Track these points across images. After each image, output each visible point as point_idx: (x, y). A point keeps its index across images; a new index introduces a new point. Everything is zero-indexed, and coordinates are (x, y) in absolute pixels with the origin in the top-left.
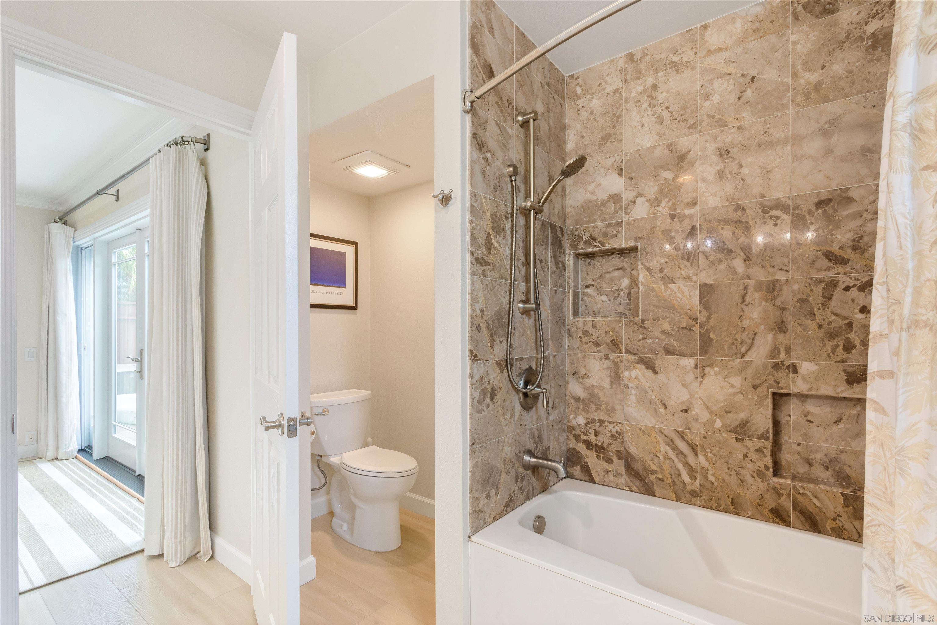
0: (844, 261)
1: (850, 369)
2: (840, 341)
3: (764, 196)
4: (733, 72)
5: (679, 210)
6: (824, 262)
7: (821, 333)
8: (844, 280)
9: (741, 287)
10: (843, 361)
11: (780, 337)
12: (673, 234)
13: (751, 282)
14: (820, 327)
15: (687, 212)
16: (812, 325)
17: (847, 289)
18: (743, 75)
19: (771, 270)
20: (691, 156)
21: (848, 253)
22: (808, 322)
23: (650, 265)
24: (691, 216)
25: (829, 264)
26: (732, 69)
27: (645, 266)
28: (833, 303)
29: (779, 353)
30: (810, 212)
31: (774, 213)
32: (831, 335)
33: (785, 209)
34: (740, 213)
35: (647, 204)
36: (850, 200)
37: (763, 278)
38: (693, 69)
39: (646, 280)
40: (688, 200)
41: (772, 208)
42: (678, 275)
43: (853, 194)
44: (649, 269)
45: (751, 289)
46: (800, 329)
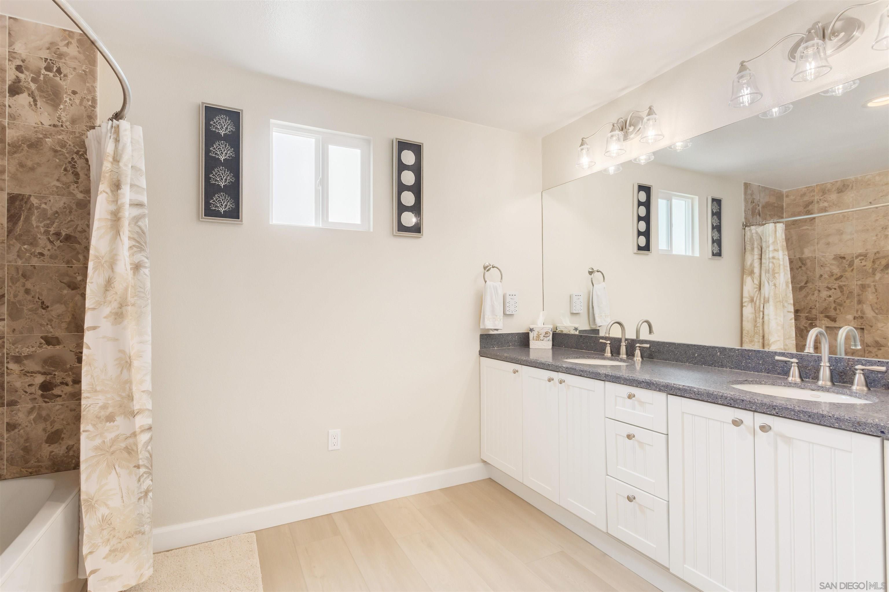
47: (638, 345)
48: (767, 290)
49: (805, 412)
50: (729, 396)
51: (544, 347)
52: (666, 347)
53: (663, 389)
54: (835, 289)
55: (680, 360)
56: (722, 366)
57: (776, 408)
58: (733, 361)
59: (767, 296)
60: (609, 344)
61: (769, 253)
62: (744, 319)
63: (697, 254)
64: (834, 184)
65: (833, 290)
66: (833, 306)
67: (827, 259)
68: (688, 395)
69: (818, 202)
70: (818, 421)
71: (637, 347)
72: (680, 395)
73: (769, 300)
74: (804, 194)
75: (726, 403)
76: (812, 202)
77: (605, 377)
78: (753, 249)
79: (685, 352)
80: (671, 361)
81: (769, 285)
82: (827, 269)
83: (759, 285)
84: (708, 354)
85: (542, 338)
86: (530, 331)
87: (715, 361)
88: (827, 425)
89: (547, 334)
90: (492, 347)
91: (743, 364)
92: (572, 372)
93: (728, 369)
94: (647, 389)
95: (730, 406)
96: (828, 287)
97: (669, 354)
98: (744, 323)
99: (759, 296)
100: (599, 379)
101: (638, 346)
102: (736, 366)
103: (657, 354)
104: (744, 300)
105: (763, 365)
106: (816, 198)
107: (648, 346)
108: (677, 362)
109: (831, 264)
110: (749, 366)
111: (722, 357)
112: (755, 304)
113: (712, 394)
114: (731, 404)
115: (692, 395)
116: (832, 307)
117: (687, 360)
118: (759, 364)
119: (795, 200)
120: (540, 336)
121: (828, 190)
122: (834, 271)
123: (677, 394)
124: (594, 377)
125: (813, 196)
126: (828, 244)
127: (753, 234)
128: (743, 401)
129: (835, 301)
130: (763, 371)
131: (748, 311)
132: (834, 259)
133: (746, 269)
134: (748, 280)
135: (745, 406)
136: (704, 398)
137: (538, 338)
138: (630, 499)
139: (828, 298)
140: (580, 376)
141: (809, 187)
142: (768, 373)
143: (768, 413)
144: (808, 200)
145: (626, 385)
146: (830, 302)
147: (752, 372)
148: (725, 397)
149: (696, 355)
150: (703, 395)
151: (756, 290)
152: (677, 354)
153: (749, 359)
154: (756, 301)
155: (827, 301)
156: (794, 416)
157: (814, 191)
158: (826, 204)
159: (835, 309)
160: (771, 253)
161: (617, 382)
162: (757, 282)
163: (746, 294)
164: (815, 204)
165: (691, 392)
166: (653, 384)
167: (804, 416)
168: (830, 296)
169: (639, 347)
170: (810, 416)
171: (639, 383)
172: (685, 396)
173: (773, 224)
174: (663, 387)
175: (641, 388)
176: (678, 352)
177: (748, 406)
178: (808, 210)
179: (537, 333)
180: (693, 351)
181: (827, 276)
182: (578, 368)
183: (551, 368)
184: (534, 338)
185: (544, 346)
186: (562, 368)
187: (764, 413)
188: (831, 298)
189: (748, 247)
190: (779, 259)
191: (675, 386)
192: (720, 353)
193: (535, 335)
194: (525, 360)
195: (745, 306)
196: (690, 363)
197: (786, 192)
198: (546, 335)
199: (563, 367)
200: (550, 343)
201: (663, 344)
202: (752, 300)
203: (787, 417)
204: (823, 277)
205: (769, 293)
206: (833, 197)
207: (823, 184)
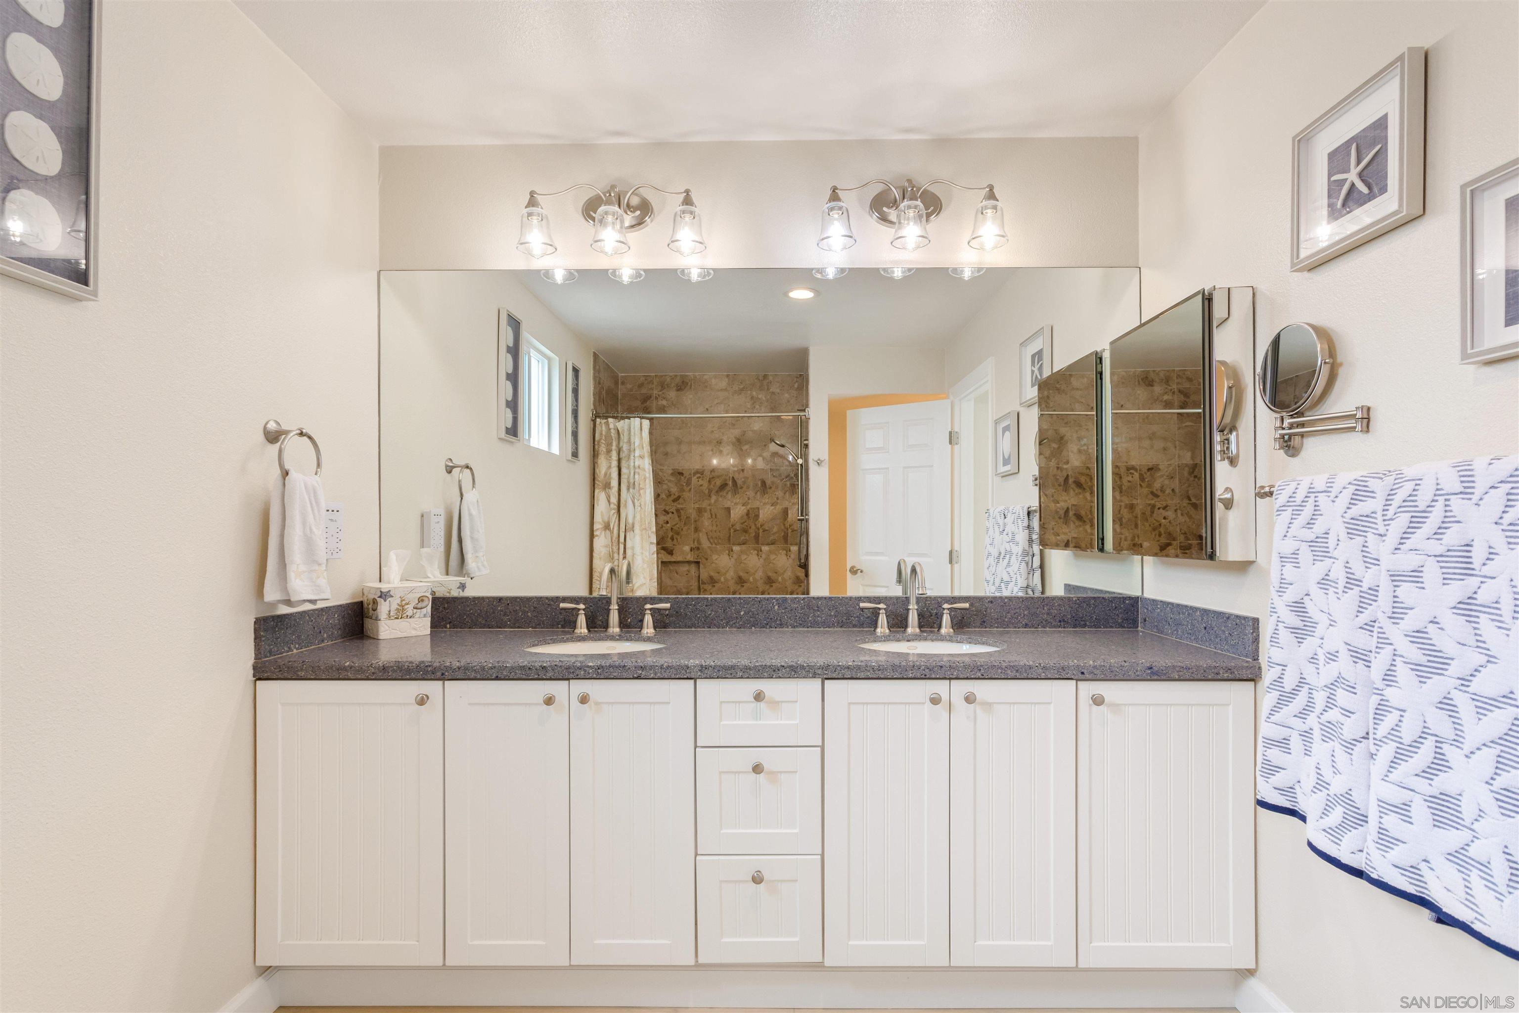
0: (1157, 496)
1: (1161, 545)
2: (1157, 532)
3: (1127, 463)
4: (1084, 402)
5: (1060, 465)
6: (1151, 496)
7: (1150, 529)
8: (1158, 505)
9: (1089, 507)
10: (1158, 541)
11: (1136, 531)
12: (1058, 477)
13: (1123, 504)
14: (1150, 525)
15: (1065, 466)
16: (1147, 524)
17: (1159, 509)
18: (1118, 403)
19: (1131, 498)
20: (1066, 438)
21: (1159, 493)
22: (1146, 523)
23: (1047, 493)
24: (1066, 469)
25: (1153, 497)
26: (1083, 400)
27: (1044, 493)
28: (1155, 515)
29: (1135, 538)
30: (1145, 473)
31: (1131, 471)
32: (1154, 529)
33: (1136, 470)
34: (1088, 471)
35: (1045, 459)
36: (1159, 469)
37: (1127, 502)
38: (1066, 394)
39: (1045, 501)
40: (1065, 461)
41: (1131, 469)
42: (1061, 499)
43: (1161, 467)
44: (1046, 495)
45: (1123, 507)
46: (1143, 527)
47: (648, 606)
48: (628, 511)
49: (1013, 667)
50: (922, 664)
51: (414, 633)
52: (691, 605)
53: (820, 673)
54: (673, 513)
55: (715, 625)
56: (781, 625)
57: (982, 669)
58: (796, 616)
59: (630, 520)
60: (584, 610)
61: (634, 460)
62: (595, 555)
63: (556, 450)
64: (673, 379)
65: (670, 514)
66: (670, 534)
67: (665, 474)
68: (862, 675)
69: (656, 398)
70: (1025, 675)
71: (646, 609)
72: (849, 676)
73: (633, 527)
74: (641, 386)
75: (919, 675)
76: (651, 397)
77: (700, 670)
78: (609, 451)
79: (724, 610)
80: (699, 627)
81: (634, 506)
82: (665, 487)
83: (616, 503)
84: (761, 610)
85: (409, 610)
86: (380, 597)
87: (771, 619)
88: (1034, 677)
89: (422, 601)
90: (286, 649)
91: (810, 619)
92: (615, 674)
93: (790, 629)
94: (790, 678)
95: (925, 678)
96: (665, 511)
97: (696, 616)
98: (595, 561)
99: (617, 520)
100: (685, 677)
101: (648, 609)
102: (801, 622)
103: (674, 618)
104: (596, 527)
105: (836, 616)
106: (655, 392)
107: (668, 605)
108: (710, 627)
109: (670, 481)
110: (818, 620)
111: (782, 612)
112: (612, 533)
113: (900, 666)
114: (926, 675)
115: (869, 674)
116: (670, 536)
117: (727, 623)
118: (831, 616)
119: (631, 390)
120: (406, 607)
121: (667, 385)
122: (672, 490)
123: (845, 677)
124: (673, 676)
125: (652, 389)
126: (666, 454)
127: (610, 429)
128: (941, 667)
129: (672, 529)
130: (836, 625)
131: (602, 542)
132: (672, 474)
133: (599, 481)
134: (601, 496)
135: (945, 674)
136: (888, 674)
137: (400, 613)
138: (757, 879)
139: (665, 525)
140: (639, 678)
141: (647, 376)
142: (841, 627)
143: (972, 677)
144: (646, 394)
145: (748, 678)
146: (667, 530)
147: (822, 629)
148: (917, 666)
149: (742, 613)
150: (886, 670)
151: (614, 511)
152: (710, 614)
153: (818, 611)
154: (613, 528)
155: (664, 528)
156: (1001, 674)
157: (653, 383)
158: (664, 402)
159: (672, 539)
160: (637, 459)
161: (727, 676)
162: (614, 500)
163: (598, 518)
164: (653, 400)
165: (868, 669)
166: (803, 667)
167: (1012, 672)
168: (667, 522)
169: (651, 609)
170: (1017, 671)
171: (774, 671)
172: (858, 677)
173: (639, 419)
174: (820, 670)
175: (780, 677)
176: (712, 611)
177: (949, 673)
178: (645, 407)
179: (399, 601)
180: (738, 607)
181: (664, 497)
182: (629, 663)
183: (549, 675)
184: (391, 614)
185: (415, 629)
186: (585, 671)
187: (967, 678)
188: (668, 525)
189: (603, 449)
190: (644, 470)
191: (840, 664)
192: (779, 607)
193: (394, 606)
194: (459, 668)
195: (597, 536)
196: (731, 627)
197: (622, 377)
198: (420, 606)
199: (588, 667)
200: (427, 621)
201: (686, 601)
202: (607, 527)
203: (994, 677)
204: (661, 497)
205: (634, 517)
206: (672, 394)
207: (662, 376)
